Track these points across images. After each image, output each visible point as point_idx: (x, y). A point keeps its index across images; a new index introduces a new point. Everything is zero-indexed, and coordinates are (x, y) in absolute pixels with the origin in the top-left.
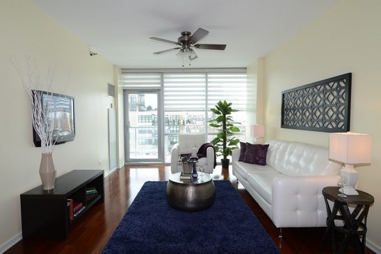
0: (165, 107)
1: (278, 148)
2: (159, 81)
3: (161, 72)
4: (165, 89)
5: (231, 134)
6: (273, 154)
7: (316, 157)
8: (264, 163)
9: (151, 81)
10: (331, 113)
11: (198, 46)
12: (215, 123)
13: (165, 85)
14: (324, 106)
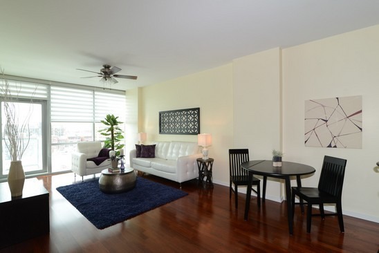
0: (52, 118)
1: (162, 146)
2: (45, 92)
3: (48, 83)
4: (52, 100)
5: (118, 140)
6: (159, 150)
7: (188, 147)
8: (154, 157)
9: (39, 92)
10: (184, 125)
11: (116, 76)
12: (105, 132)
13: (52, 96)
14: (181, 122)
